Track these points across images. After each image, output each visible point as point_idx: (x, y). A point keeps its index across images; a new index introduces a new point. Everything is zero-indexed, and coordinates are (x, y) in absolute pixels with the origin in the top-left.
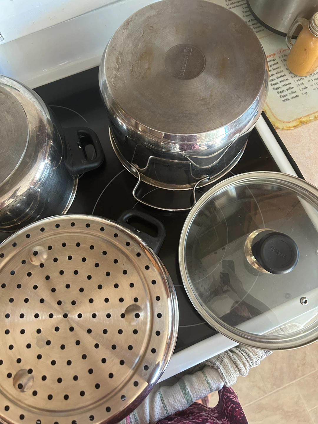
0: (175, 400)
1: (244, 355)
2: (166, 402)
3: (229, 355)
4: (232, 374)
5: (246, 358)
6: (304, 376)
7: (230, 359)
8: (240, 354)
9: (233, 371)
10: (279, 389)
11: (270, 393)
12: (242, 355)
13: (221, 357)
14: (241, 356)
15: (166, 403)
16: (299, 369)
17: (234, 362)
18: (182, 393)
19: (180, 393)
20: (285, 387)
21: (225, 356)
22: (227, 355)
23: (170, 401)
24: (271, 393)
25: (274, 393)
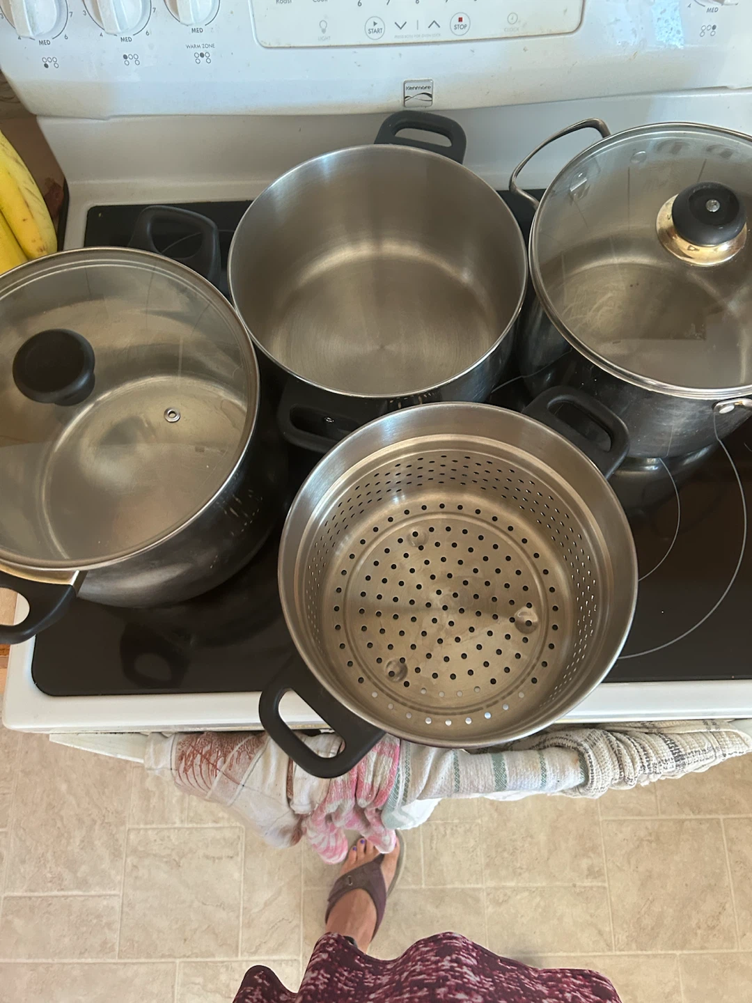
0: (477, 772)
1: (635, 746)
2: (461, 768)
3: (609, 739)
4: (606, 769)
5: (638, 752)
6: (705, 952)
7: (609, 746)
8: (629, 742)
9: (610, 766)
10: (639, 952)
11: (618, 953)
12: (632, 745)
13: (592, 739)
14: (630, 746)
15: (461, 770)
16: (699, 932)
17: (617, 752)
18: (492, 767)
19: (490, 766)
20: (655, 956)
21: (601, 739)
22: (606, 739)
23: (469, 770)
24: (623, 953)
25: (629, 956)
